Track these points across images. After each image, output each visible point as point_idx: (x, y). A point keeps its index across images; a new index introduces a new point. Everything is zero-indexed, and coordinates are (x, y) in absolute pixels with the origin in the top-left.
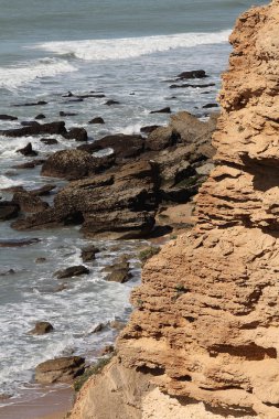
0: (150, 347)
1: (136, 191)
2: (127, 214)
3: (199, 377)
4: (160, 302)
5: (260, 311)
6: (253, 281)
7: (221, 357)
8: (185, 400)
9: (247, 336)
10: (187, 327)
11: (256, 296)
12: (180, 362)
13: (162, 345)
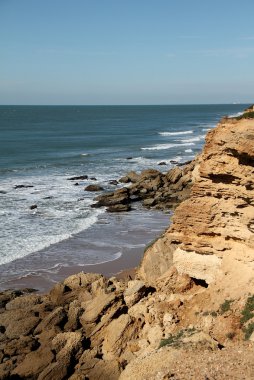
0: (177, 235)
1: (122, 198)
2: (121, 206)
3: (194, 244)
4: (181, 221)
5: (214, 222)
6: (213, 213)
7: (202, 237)
8: (189, 251)
9: (211, 230)
10: (190, 228)
11: (213, 217)
12: (187, 239)
13: (181, 234)
